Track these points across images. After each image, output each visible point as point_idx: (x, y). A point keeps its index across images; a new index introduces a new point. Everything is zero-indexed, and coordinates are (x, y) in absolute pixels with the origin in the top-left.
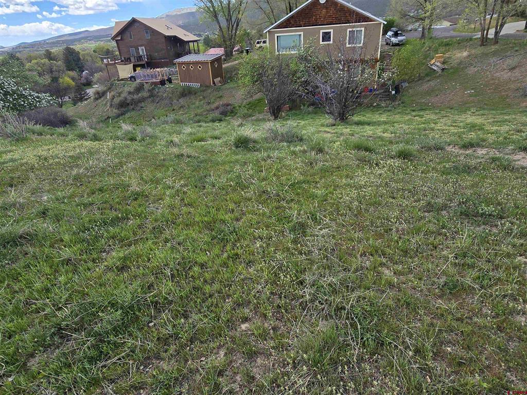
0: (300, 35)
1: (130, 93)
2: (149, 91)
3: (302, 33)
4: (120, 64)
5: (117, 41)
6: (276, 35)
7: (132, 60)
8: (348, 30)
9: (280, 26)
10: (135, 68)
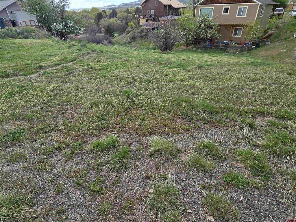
0: (212, 9)
1: (138, 32)
2: (146, 32)
3: (213, 8)
4: (142, 18)
5: (143, 6)
6: (200, 8)
7: (147, 17)
8: (239, 7)
9: (202, 3)
10: (147, 20)
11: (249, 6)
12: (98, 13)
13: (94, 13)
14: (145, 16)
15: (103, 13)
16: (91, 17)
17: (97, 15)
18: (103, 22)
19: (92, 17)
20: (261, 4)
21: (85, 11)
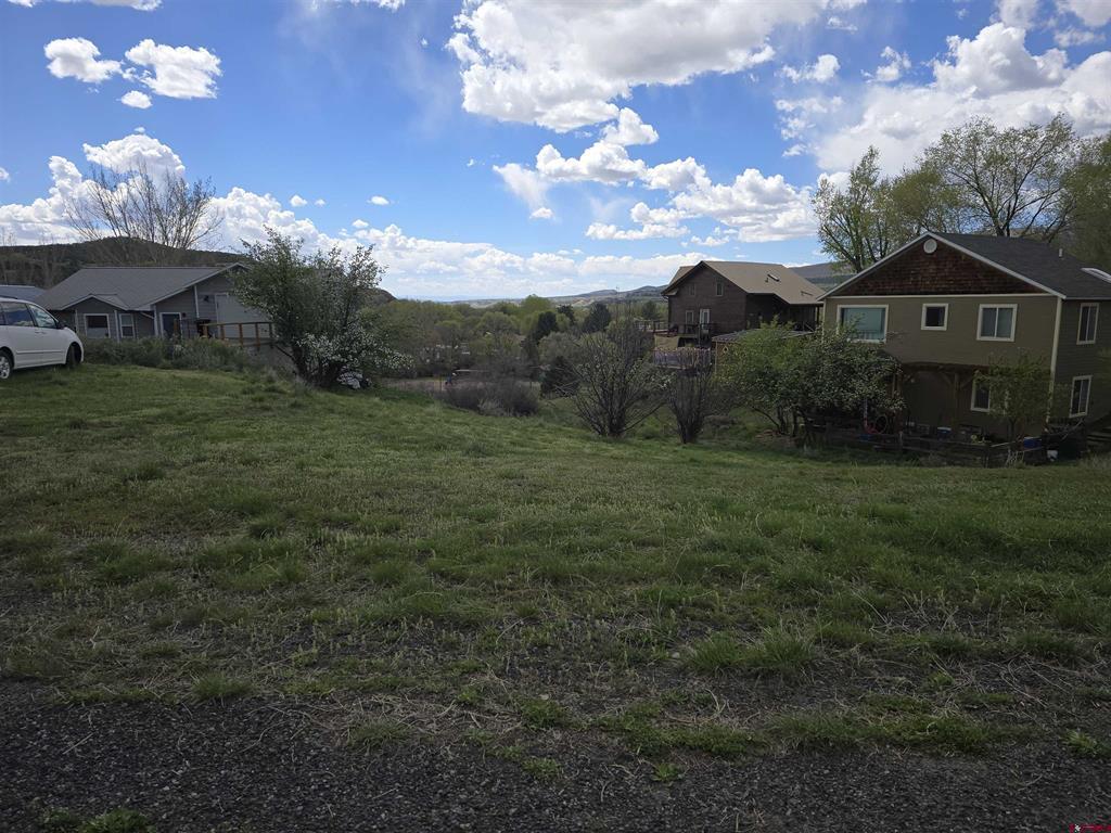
0: (884, 310)
3: (887, 306)
4: (663, 336)
5: (669, 296)
6: (839, 307)
7: (681, 331)
8: (982, 306)
9: (846, 290)
10: (682, 343)
11: (1020, 303)
12: (541, 316)
13: (529, 316)
14: (676, 327)
15: (558, 316)
16: (519, 326)
17: (537, 320)
18: (553, 344)
19: (521, 328)
20: (1064, 297)
21: (504, 307)
